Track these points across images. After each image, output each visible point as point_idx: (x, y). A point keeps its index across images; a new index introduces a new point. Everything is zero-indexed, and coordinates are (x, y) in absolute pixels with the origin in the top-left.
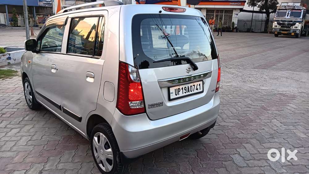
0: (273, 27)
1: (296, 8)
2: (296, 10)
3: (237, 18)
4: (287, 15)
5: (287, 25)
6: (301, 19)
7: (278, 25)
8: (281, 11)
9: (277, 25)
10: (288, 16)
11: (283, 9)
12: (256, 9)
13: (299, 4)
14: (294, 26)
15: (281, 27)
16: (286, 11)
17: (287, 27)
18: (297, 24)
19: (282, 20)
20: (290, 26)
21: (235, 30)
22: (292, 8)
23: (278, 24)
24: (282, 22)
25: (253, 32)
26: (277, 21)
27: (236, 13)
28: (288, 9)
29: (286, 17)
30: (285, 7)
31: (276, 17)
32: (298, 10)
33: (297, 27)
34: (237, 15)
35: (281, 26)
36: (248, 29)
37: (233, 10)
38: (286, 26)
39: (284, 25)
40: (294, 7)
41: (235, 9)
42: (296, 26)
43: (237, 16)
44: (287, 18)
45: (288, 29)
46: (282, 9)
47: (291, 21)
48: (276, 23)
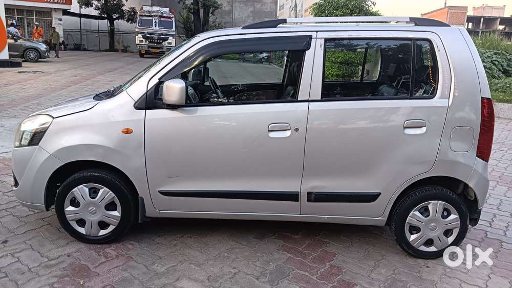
0: (137, 42)
1: (165, 15)
2: (164, 17)
3: (61, 26)
4: (154, 25)
5: (158, 40)
6: (174, 31)
7: (144, 40)
8: (145, 18)
9: (142, 39)
10: (156, 26)
11: (147, 16)
12: (92, 11)
13: (167, 10)
14: (167, 42)
15: (150, 42)
16: (151, 18)
17: (157, 43)
18: (171, 38)
19: (149, 32)
20: (161, 41)
21: (63, 47)
22: (159, 14)
23: (144, 37)
24: (149, 36)
25: (85, 50)
26: (141, 33)
27: (59, 17)
28: (155, 16)
29: (154, 27)
30: (150, 12)
31: (138, 27)
32: (167, 17)
33: (170, 43)
34: (61, 20)
35: (149, 40)
36: (75, 44)
37: (51, 12)
38: (156, 41)
39: (153, 39)
40: (162, 13)
41: (56, 10)
42: (169, 41)
43: (60, 22)
44: (156, 29)
45: (158, 45)
46: (145, 16)
47: (162, 35)
48: (140, 36)
